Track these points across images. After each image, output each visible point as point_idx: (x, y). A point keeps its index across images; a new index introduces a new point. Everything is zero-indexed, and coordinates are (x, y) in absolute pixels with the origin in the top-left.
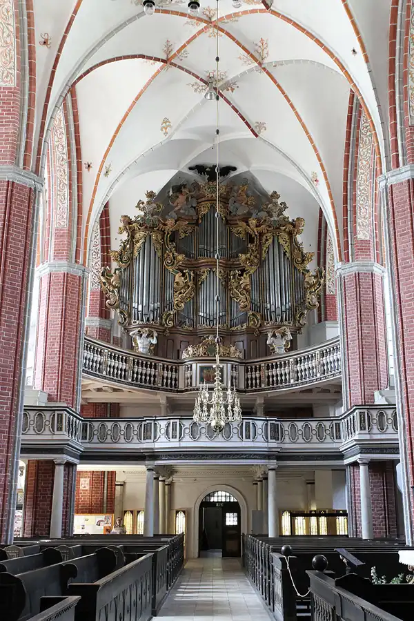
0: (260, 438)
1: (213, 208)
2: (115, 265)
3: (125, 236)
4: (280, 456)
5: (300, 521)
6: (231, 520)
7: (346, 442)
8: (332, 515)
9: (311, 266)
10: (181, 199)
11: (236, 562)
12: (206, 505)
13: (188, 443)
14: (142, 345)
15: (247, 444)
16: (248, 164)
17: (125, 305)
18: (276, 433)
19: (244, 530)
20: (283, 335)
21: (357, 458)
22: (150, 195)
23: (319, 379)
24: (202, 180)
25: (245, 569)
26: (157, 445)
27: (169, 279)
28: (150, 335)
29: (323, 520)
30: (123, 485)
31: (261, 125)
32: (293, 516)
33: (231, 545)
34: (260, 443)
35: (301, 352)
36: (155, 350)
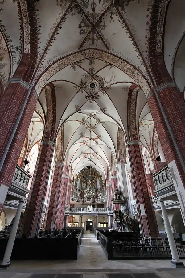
0: (96, 211)
1: (89, 173)
2: (74, 181)
3: (76, 177)
4: (99, 214)
5: (102, 224)
6: (91, 224)
7: (108, 212)
8: (107, 223)
9: (104, 182)
10: (85, 171)
11: (92, 232)
12: (87, 221)
13: (85, 212)
14: (78, 195)
15: (94, 212)
16: (94, 166)
17: (76, 188)
18: (98, 210)
19: (93, 226)
20: (99, 193)
21: (109, 215)
22: (80, 171)
23: (104, 201)
24: (88, 169)
25: (93, 232)
26: (81, 212)
27: (83, 183)
28: (80, 193)
29: (106, 224)
30: (74, 218)
31: (96, 163)
32: (101, 223)
33: (91, 229)
34: (96, 212)
35: (102, 197)
36: (80, 195)
